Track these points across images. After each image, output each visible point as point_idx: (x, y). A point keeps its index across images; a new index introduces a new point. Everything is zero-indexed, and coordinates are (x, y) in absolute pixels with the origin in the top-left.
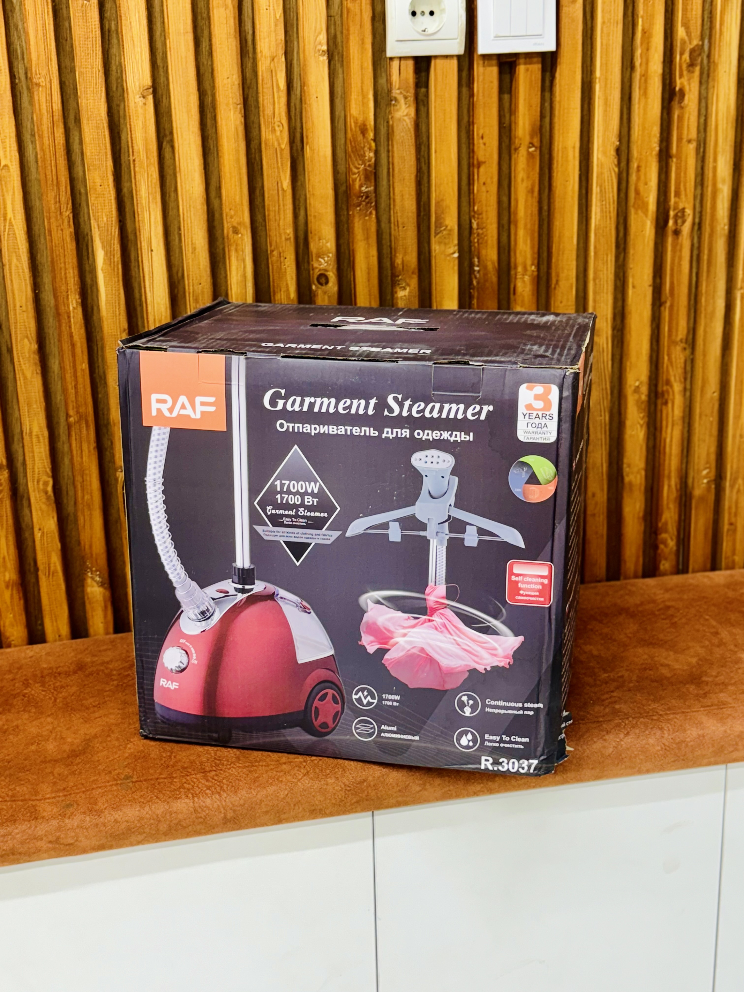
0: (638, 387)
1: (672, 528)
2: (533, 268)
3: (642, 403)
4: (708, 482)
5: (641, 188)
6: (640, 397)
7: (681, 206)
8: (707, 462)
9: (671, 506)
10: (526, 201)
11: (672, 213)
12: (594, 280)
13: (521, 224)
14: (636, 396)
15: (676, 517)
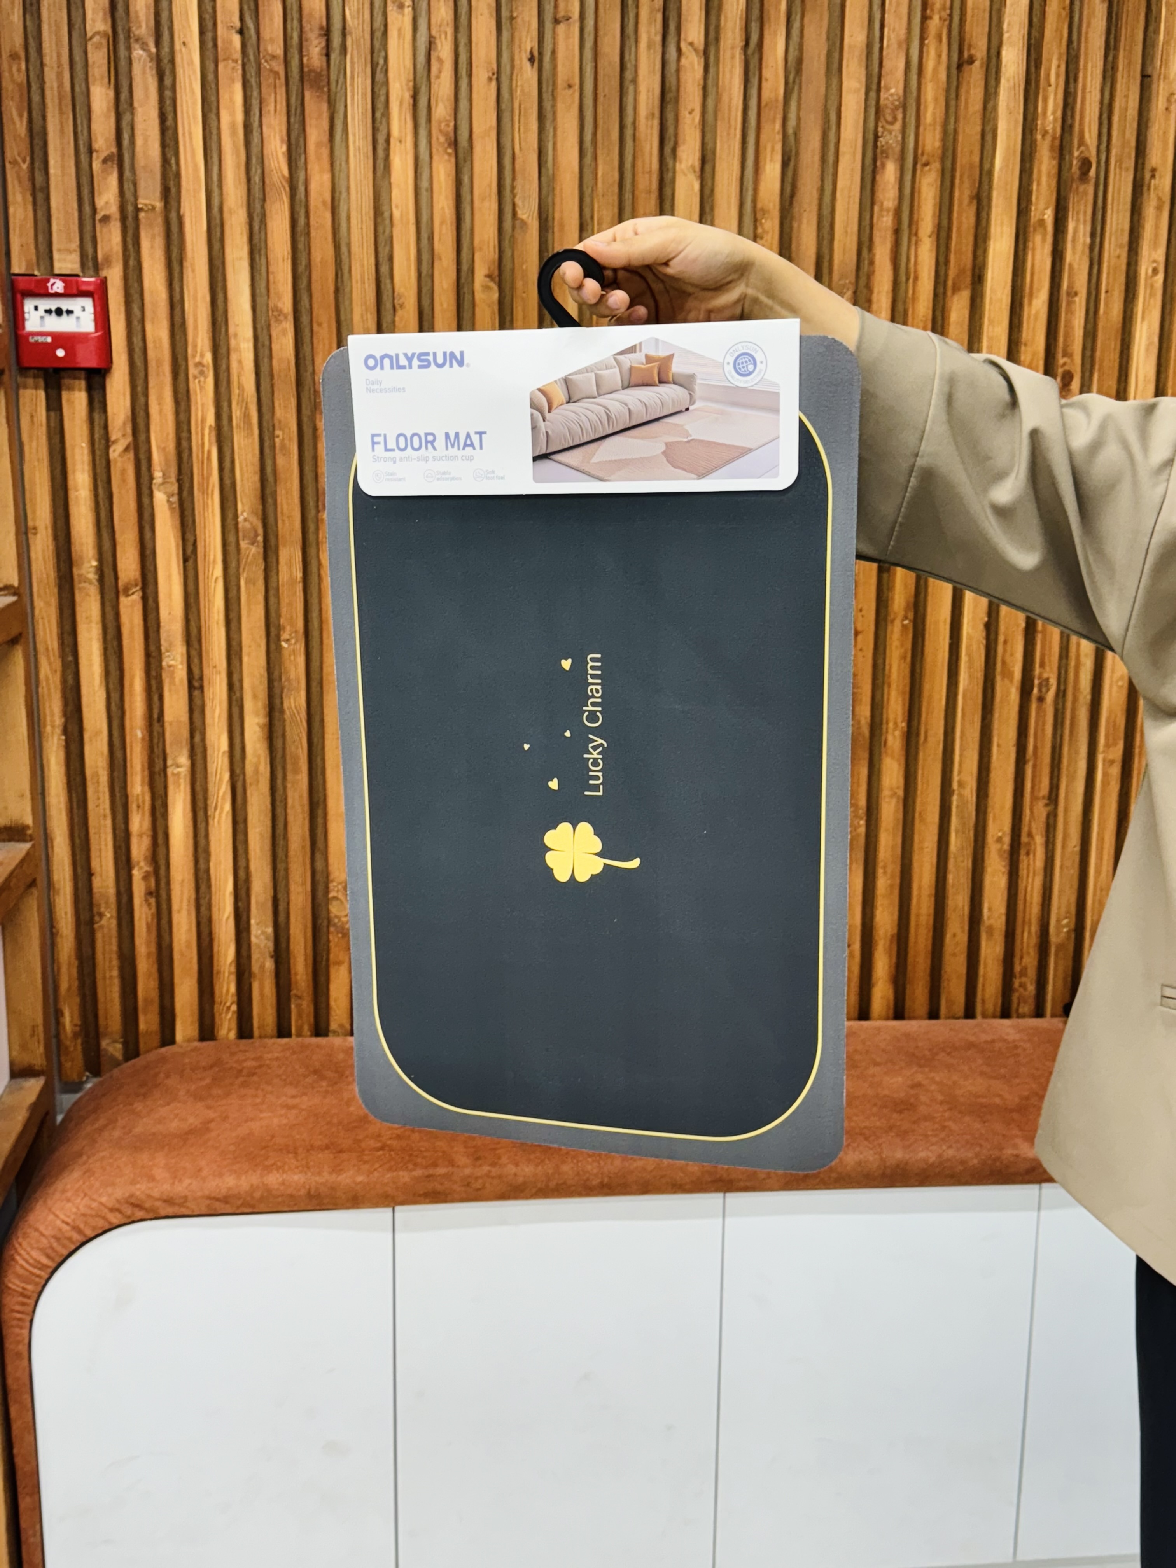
0: (1000, 836)
1: (1032, 973)
2: (904, 724)
3: (1005, 852)
4: (1068, 932)
5: (1008, 659)
6: (1002, 846)
7: (1045, 675)
8: (1068, 912)
9: (1031, 950)
10: (899, 666)
11: (1036, 682)
12: (961, 738)
13: (894, 686)
14: (998, 846)
15: (1035, 963)
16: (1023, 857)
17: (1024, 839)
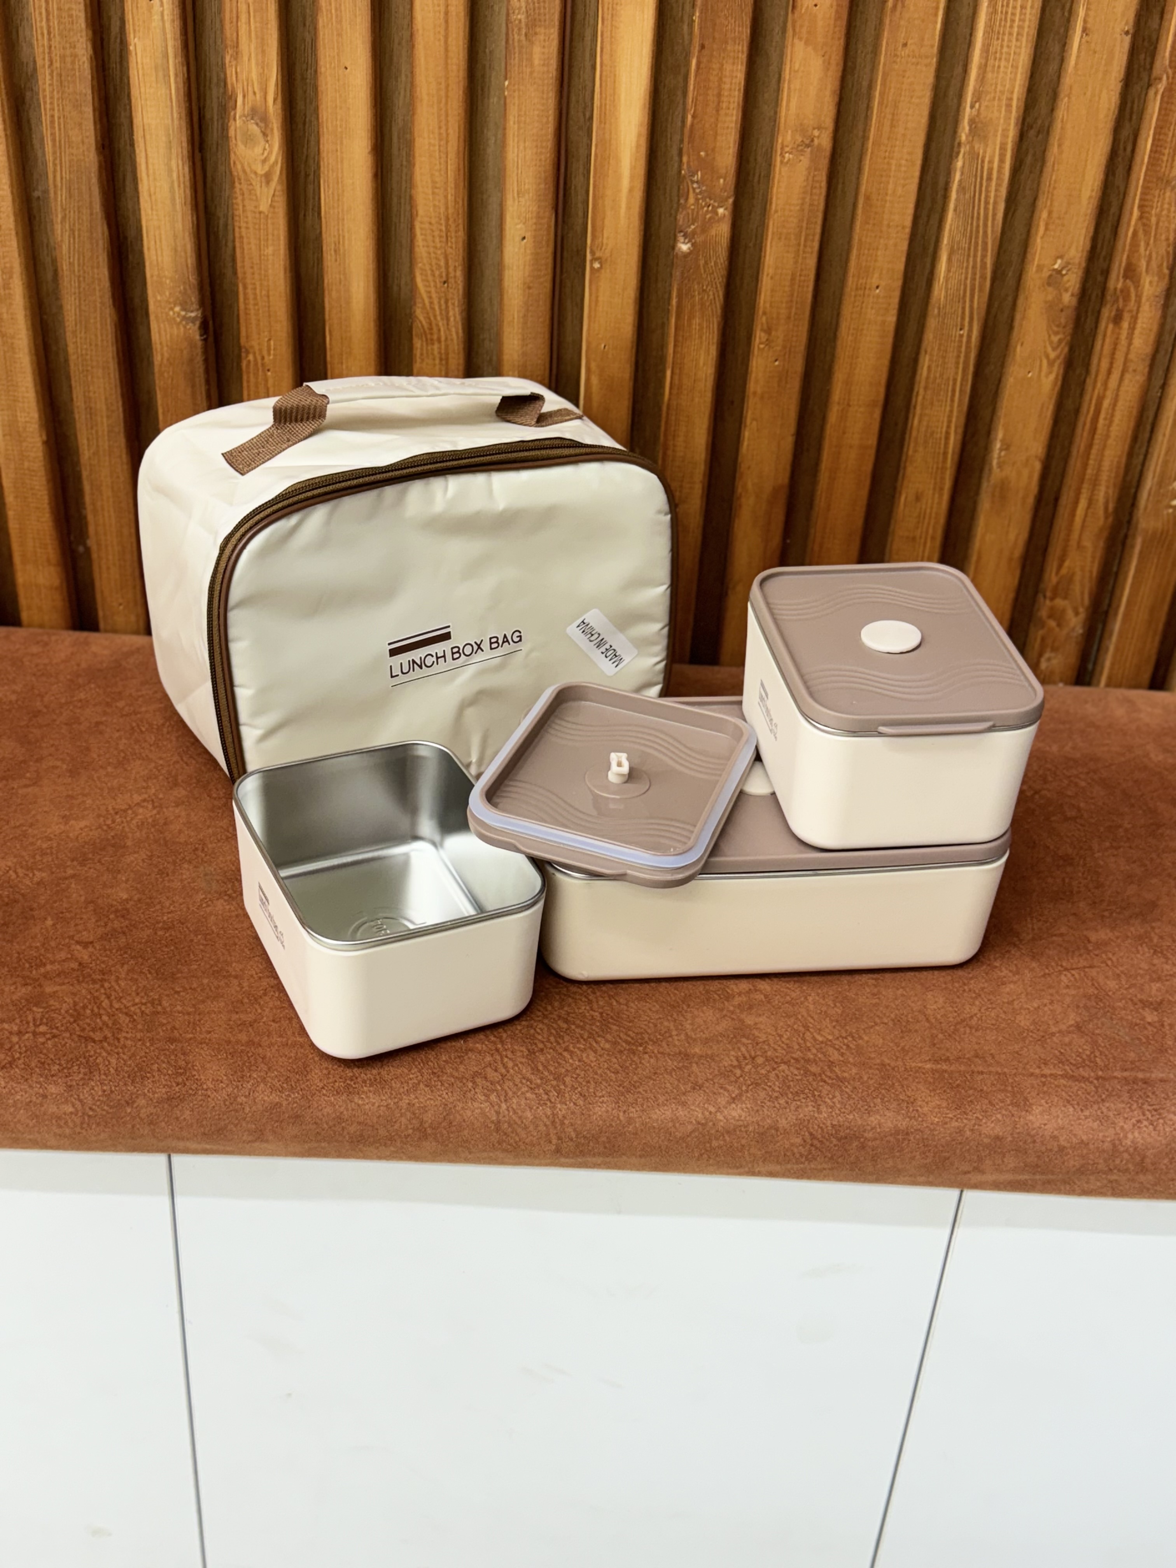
0: (1059, 272)
1: (1082, 589)
3: (1063, 310)
6: (1059, 298)
9: (1087, 543)
14: (1051, 294)
16: (1105, 324)
17: (1116, 282)
